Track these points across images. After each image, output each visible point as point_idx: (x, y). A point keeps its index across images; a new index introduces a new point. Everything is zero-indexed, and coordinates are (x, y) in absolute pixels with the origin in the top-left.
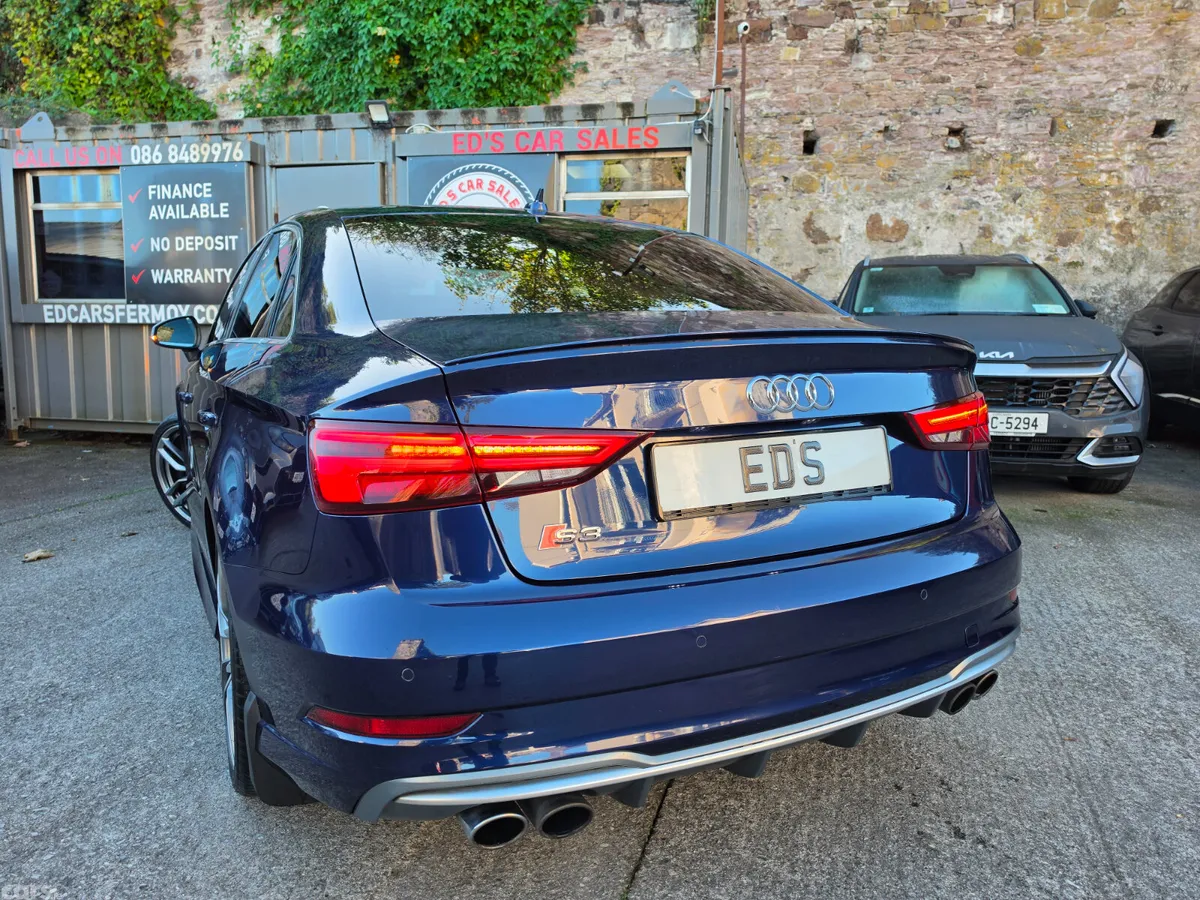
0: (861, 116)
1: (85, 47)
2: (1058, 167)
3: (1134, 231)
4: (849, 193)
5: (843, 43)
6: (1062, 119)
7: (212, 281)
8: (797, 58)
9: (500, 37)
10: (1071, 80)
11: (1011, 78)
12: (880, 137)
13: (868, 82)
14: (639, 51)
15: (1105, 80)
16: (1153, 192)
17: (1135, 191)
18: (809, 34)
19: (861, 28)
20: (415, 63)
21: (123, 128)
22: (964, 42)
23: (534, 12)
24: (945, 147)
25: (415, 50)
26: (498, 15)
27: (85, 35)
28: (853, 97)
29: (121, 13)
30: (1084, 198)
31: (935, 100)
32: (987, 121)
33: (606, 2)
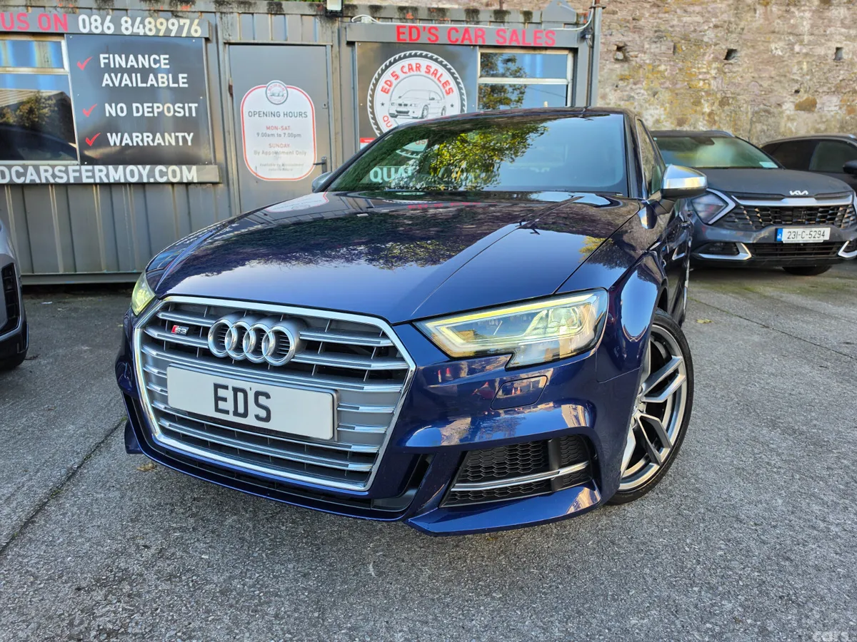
2: (678, 75)
3: (716, 118)
6: (680, 45)
7: (173, 143)
10: (685, 19)
11: (652, 15)
15: (702, 21)
16: (725, 94)
17: (716, 93)
24: (615, 59)
30: (691, 96)
31: (609, 26)
32: (638, 42)
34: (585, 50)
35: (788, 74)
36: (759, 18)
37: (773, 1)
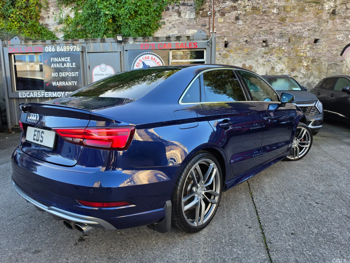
0: (240, 37)
1: (14, 15)
2: (291, 51)
3: (310, 68)
4: (237, 58)
5: (234, 17)
6: (291, 38)
7: (71, 85)
8: (222, 21)
9: (141, 15)
10: (294, 28)
11: (278, 27)
12: (245, 43)
13: (242, 28)
14: (180, 19)
15: (302, 28)
16: (314, 57)
17: (310, 57)
18: (225, 15)
19: (239, 13)
20: (117, 21)
22: (266, 18)
23: (150, 7)
24: (262, 46)
25: (117, 18)
26: (140, 8)
27: (14, 12)
28: (238, 32)
29: (25, 5)
30: (297, 59)
31: (259, 33)
32: (272, 38)
33: (170, 5)
34: (208, 49)
36: (330, 25)
37: (337, 17)
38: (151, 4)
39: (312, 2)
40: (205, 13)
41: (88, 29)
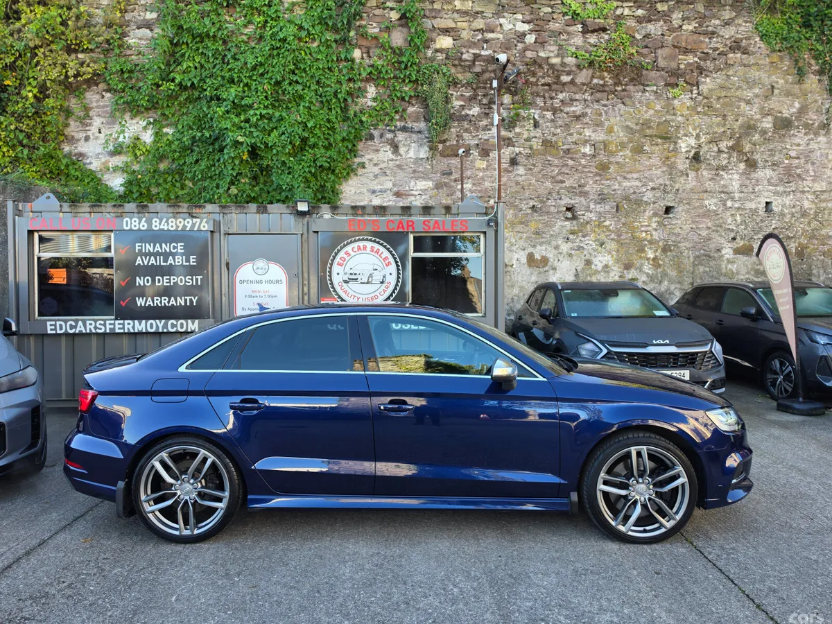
0: (520, 199)
2: (622, 229)
3: (660, 262)
4: (516, 241)
5: (509, 159)
6: (622, 204)
7: (183, 304)
8: (485, 166)
9: (314, 146)
10: (624, 184)
11: (595, 182)
12: (529, 211)
13: (523, 181)
14: (396, 158)
15: (640, 185)
16: (667, 242)
17: (659, 241)
18: (490, 154)
19: (518, 152)
20: (259, 158)
21: (114, 206)
22: (571, 163)
23: (334, 133)
24: (565, 217)
25: (259, 150)
26: (312, 132)
28: (516, 189)
30: (635, 245)
31: (558, 192)
32: (585, 204)
33: (375, 129)
34: (491, 233)
35: (724, 225)
36: (691, 181)
37: (703, 167)
38: (336, 126)
39: (656, 136)
40: (450, 150)
41: (190, 172)
